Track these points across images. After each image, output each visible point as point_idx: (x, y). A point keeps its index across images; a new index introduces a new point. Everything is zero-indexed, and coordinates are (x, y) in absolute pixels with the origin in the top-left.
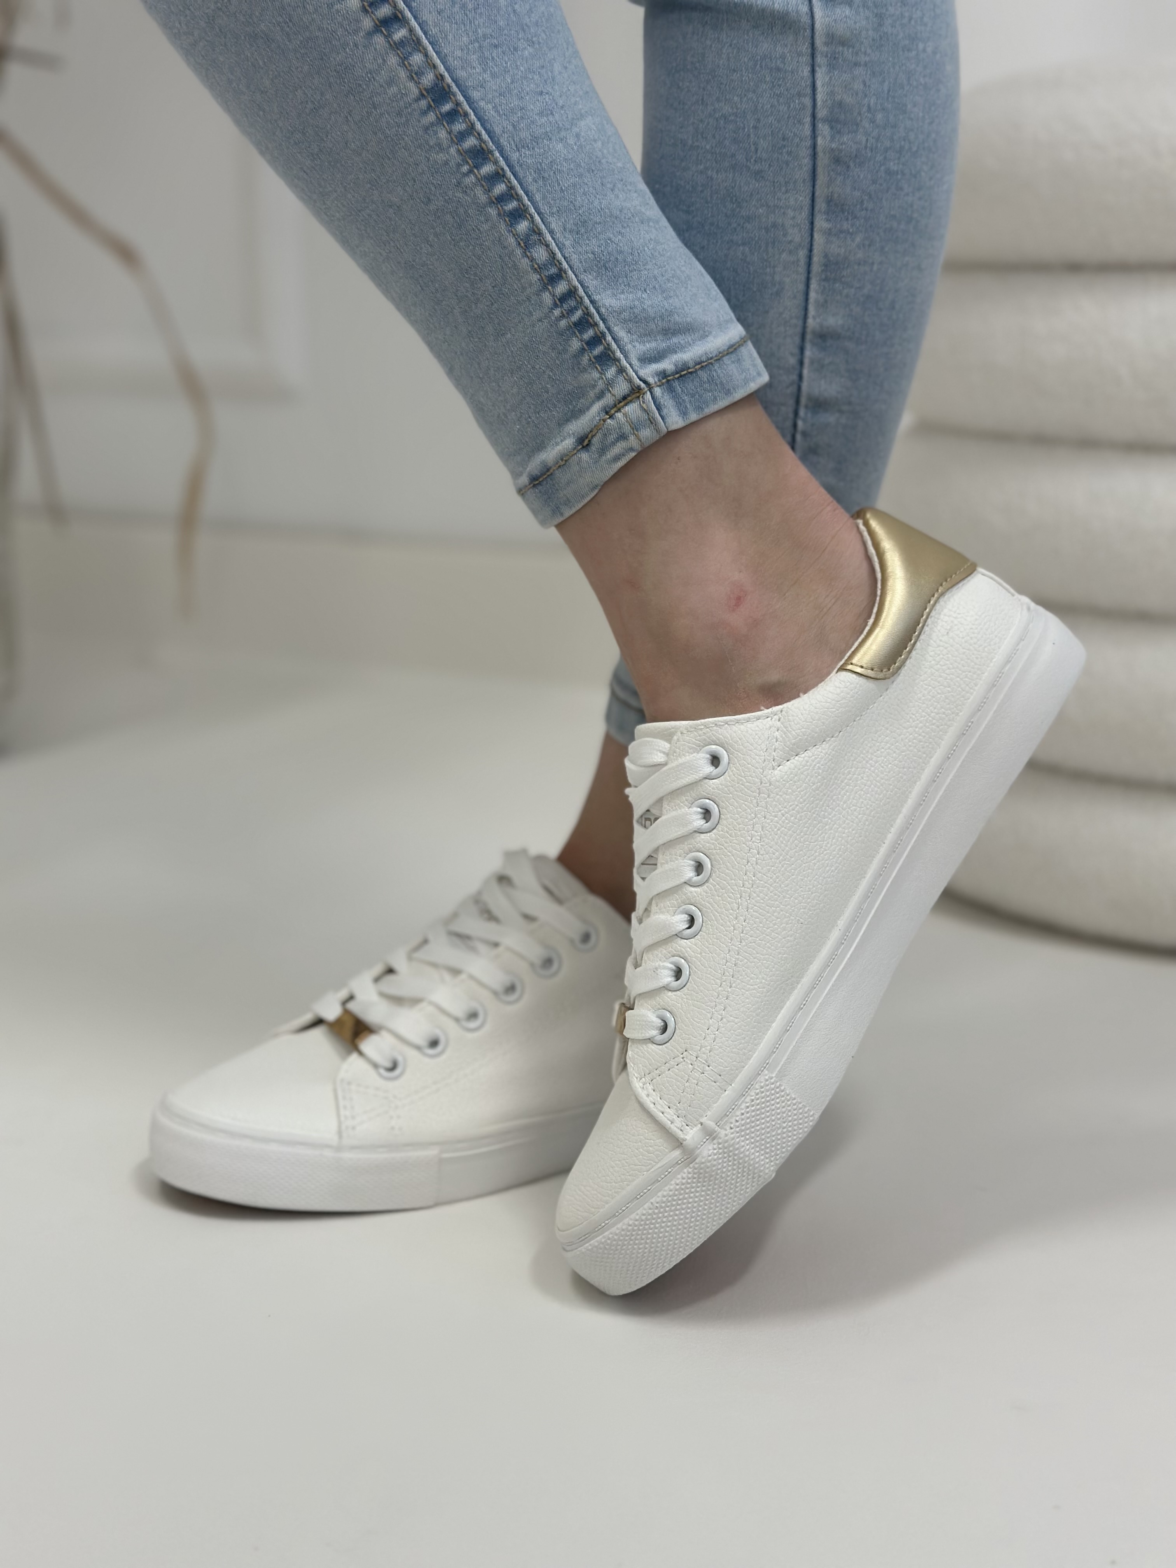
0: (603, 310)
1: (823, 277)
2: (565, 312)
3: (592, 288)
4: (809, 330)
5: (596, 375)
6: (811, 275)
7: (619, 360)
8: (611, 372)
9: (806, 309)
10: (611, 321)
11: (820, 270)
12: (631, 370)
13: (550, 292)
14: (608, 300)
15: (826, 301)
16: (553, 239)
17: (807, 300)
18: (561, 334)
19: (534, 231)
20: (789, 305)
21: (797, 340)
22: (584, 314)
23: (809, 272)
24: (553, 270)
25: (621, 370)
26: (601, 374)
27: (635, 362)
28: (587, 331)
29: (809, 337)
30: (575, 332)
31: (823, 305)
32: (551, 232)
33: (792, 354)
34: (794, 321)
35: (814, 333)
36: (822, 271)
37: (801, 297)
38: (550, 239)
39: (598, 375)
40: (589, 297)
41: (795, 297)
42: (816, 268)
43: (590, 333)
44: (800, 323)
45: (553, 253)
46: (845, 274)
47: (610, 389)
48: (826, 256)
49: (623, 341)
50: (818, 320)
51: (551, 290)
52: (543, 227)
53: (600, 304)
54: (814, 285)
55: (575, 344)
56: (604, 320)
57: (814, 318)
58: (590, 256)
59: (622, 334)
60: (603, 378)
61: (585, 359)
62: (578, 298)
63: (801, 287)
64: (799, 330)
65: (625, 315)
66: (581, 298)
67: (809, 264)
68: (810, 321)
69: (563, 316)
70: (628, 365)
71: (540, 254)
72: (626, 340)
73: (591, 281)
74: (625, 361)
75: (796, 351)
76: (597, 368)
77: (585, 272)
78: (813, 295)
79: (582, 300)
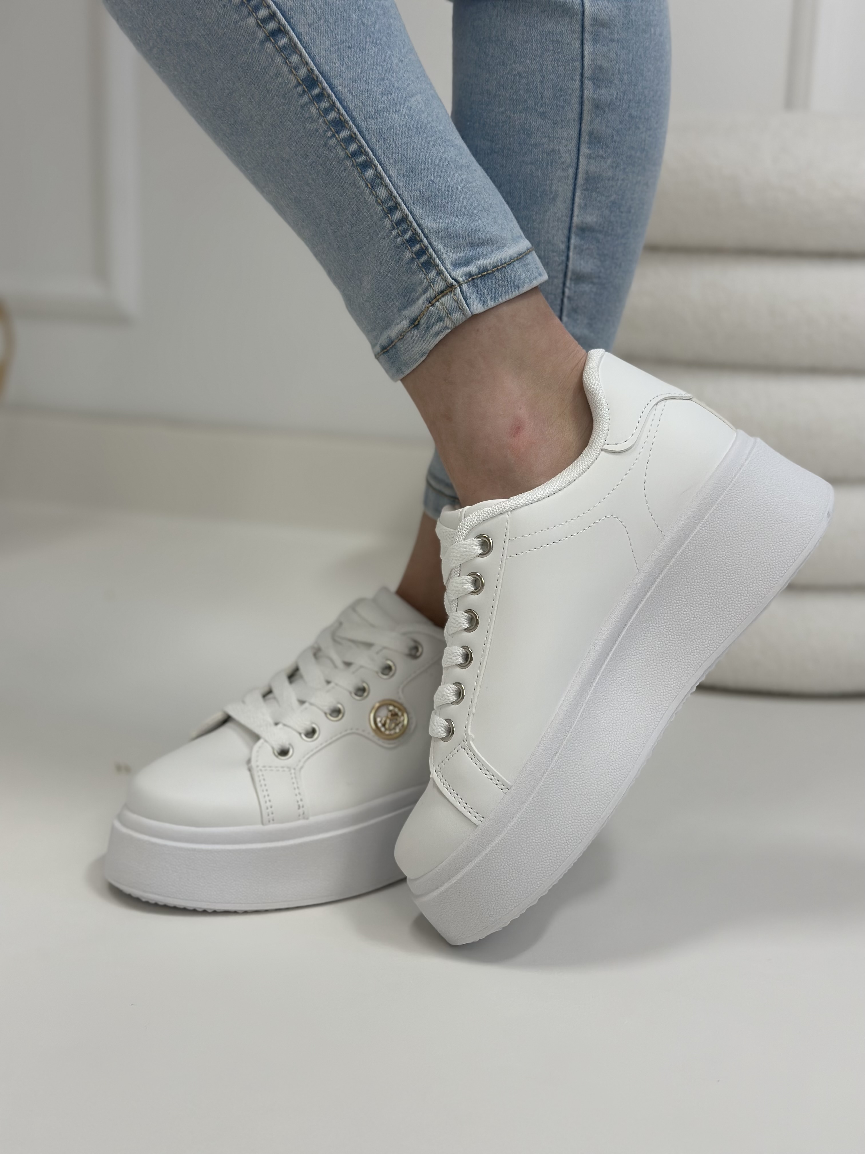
0: (426, 231)
1: (585, 187)
2: (400, 232)
3: (418, 215)
4: (574, 225)
5: (422, 276)
6: (576, 187)
7: (438, 266)
8: (433, 274)
9: (572, 210)
10: (432, 238)
11: (582, 183)
12: (446, 272)
13: (389, 219)
14: (429, 223)
15: (586, 205)
16: (391, 181)
17: (573, 204)
18: (398, 247)
19: (377, 176)
20: (560, 207)
21: (566, 232)
22: (413, 233)
23: (575, 185)
24: (391, 204)
25: (440, 273)
26: (426, 275)
27: (449, 267)
28: (415, 245)
29: (574, 230)
30: (407, 247)
31: (584, 207)
32: (389, 177)
33: (562, 242)
34: (564, 218)
35: (577, 227)
36: (584, 184)
37: (569, 202)
38: (389, 181)
39: (424, 276)
40: (416, 221)
41: (565, 202)
42: (580, 181)
43: (417, 247)
44: (568, 219)
45: (390, 191)
46: (599, 186)
47: (432, 286)
48: (587, 173)
49: (440, 252)
50: (581, 218)
51: (390, 217)
52: (383, 173)
53: (424, 226)
54: (578, 193)
55: (408, 255)
56: (427, 238)
57: (577, 216)
58: (417, 193)
59: (439, 247)
60: (427, 278)
61: (415, 266)
62: (408, 222)
63: (570, 194)
64: (567, 224)
65: (443, 234)
66: (410, 222)
67: (575, 179)
68: (575, 219)
69: (398, 235)
70: (444, 269)
71: (382, 193)
72: (443, 251)
73: (418, 210)
74: (442, 266)
75: (566, 240)
76: (423, 271)
77: (414, 204)
78: (577, 200)
79: (411, 224)
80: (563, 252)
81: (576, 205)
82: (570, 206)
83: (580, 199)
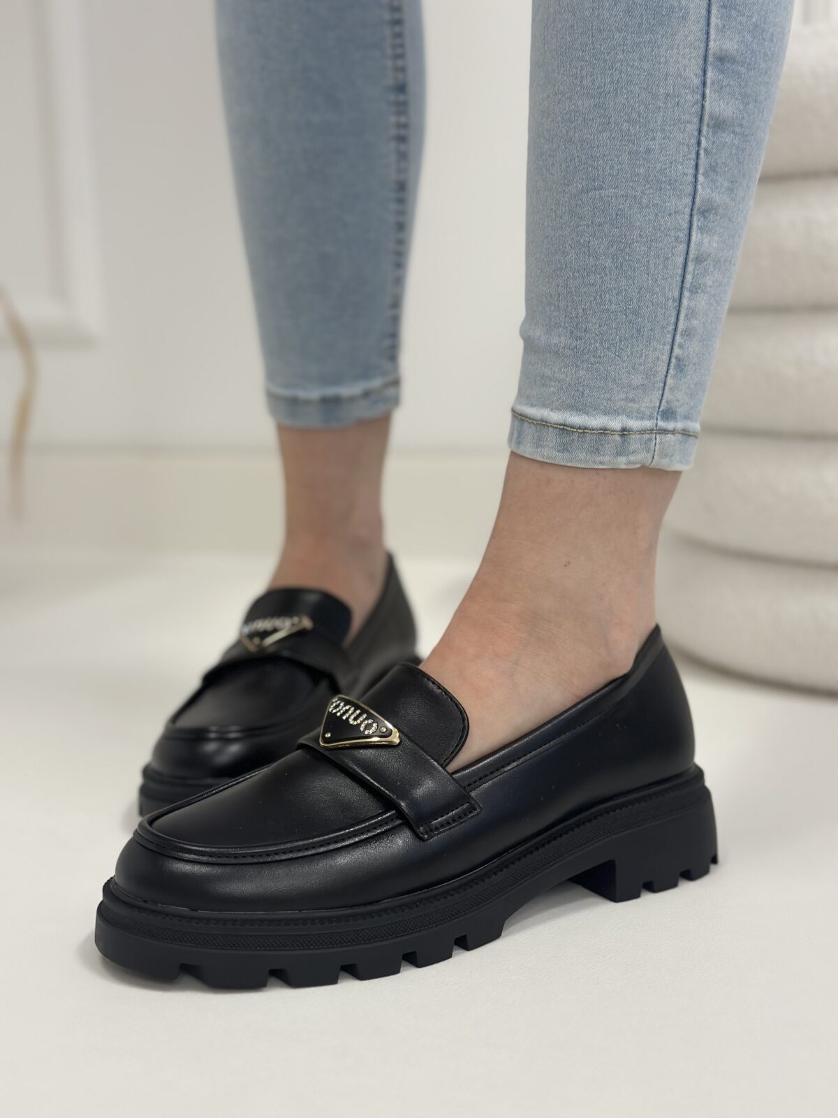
1: (722, 3)
4: (711, 52)
9: (708, 33)
15: (724, 27)
17: (708, 24)
20: (694, 29)
21: (701, 61)
29: (710, 59)
31: (722, 30)
33: (696, 75)
35: (715, 55)
37: (703, 22)
44: (703, 45)
50: (718, 43)
54: (714, 11)
57: (715, 41)
63: (704, 12)
64: (702, 52)
68: (712, 44)
75: (701, 73)
78: (713, 20)
80: (697, 88)
81: (712, 25)
82: (705, 28)
83: (717, 19)
